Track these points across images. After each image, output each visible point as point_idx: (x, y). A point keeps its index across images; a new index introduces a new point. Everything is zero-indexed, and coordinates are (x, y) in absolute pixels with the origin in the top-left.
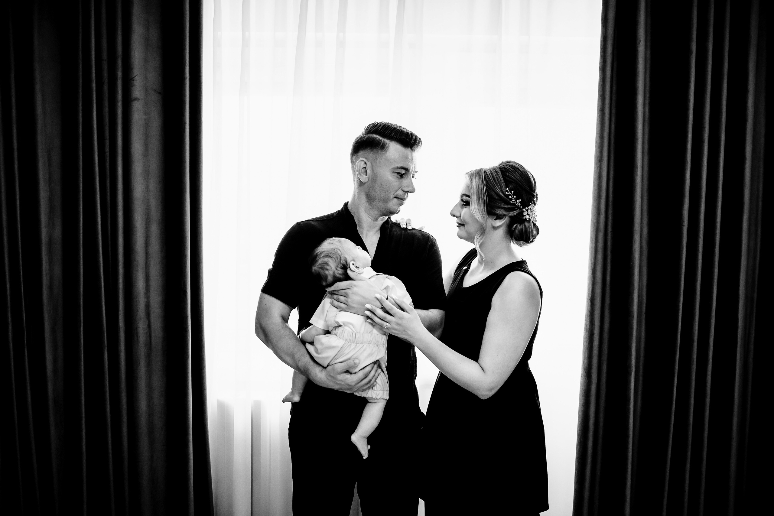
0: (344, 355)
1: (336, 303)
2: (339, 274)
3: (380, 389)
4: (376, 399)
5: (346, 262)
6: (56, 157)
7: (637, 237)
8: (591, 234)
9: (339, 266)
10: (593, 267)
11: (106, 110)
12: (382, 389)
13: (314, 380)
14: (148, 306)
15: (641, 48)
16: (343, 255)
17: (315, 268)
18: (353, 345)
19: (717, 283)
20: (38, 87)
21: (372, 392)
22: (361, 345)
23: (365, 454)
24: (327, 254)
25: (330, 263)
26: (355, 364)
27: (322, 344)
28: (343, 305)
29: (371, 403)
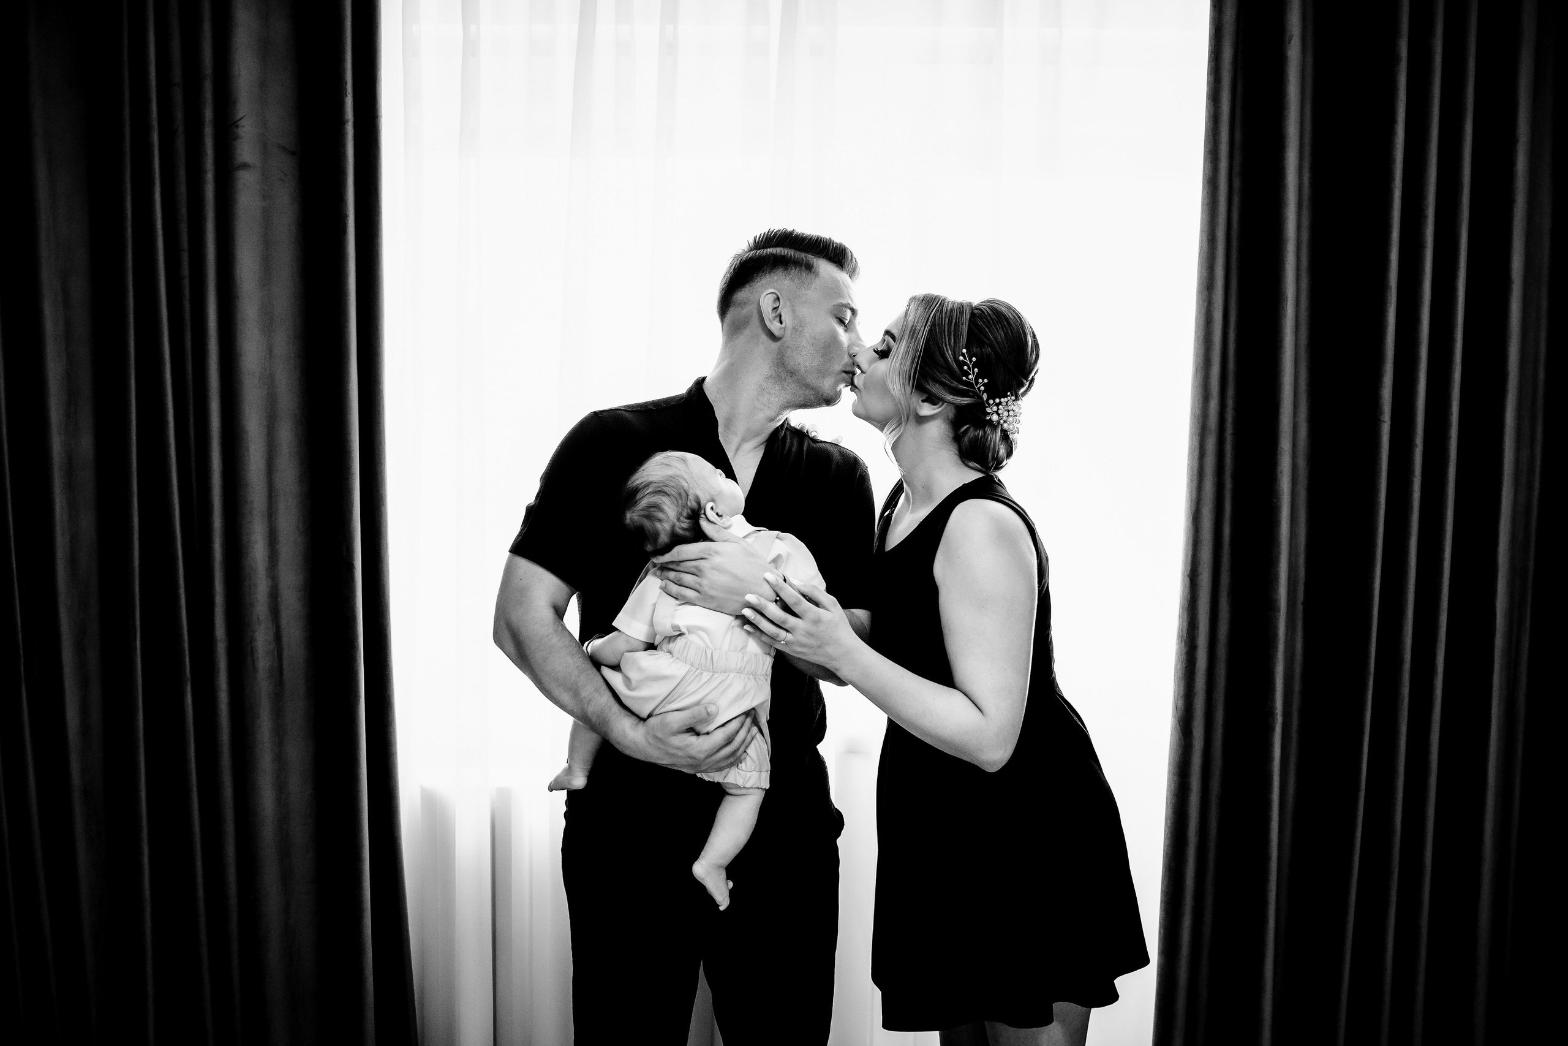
0: (687, 694)
1: (675, 589)
2: (683, 529)
3: (753, 768)
4: (744, 787)
5: (699, 503)
6: (79, 287)
7: (1285, 444)
8: (1191, 439)
9: (685, 514)
10: (1193, 509)
11: (182, 189)
12: (758, 768)
13: (619, 743)
14: (274, 595)
15: (1294, 52)
16: (691, 491)
17: (632, 516)
18: (706, 676)
19: (1451, 540)
20: (39, 144)
21: (735, 775)
22: (723, 676)
23: (723, 900)
24: (660, 487)
25: (665, 507)
26: (708, 714)
27: (640, 669)
28: (690, 593)
29: (735, 797)
